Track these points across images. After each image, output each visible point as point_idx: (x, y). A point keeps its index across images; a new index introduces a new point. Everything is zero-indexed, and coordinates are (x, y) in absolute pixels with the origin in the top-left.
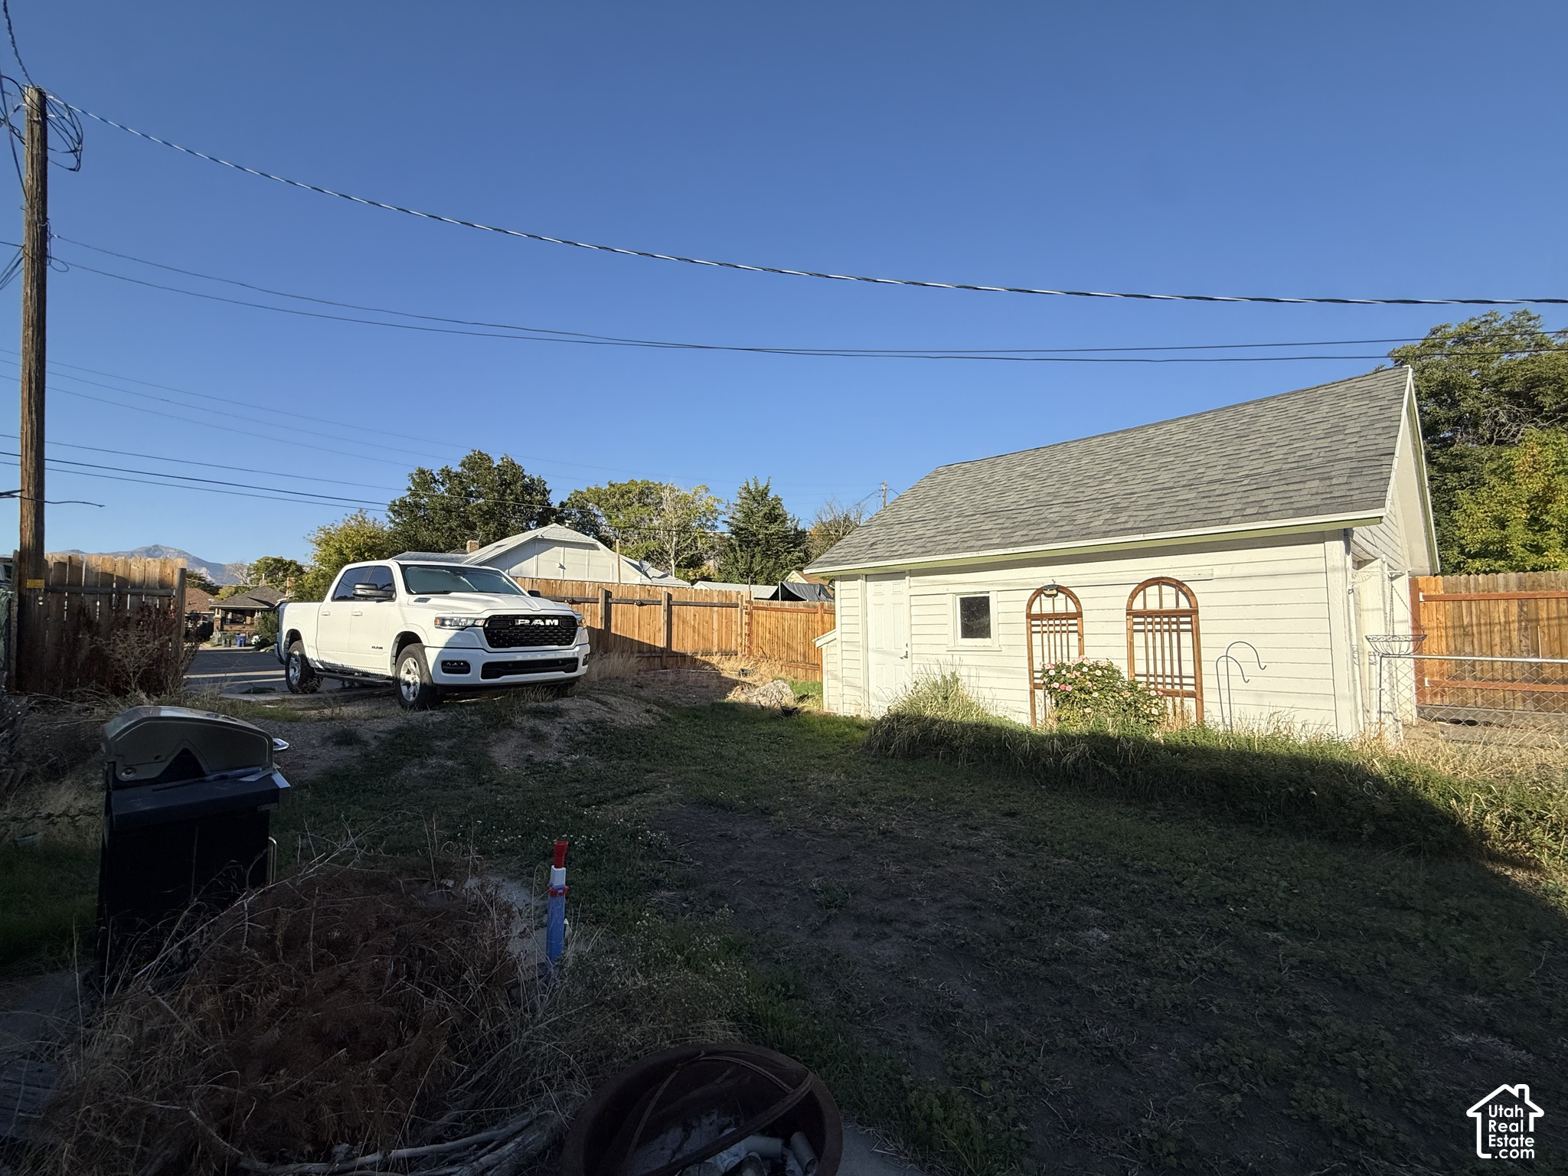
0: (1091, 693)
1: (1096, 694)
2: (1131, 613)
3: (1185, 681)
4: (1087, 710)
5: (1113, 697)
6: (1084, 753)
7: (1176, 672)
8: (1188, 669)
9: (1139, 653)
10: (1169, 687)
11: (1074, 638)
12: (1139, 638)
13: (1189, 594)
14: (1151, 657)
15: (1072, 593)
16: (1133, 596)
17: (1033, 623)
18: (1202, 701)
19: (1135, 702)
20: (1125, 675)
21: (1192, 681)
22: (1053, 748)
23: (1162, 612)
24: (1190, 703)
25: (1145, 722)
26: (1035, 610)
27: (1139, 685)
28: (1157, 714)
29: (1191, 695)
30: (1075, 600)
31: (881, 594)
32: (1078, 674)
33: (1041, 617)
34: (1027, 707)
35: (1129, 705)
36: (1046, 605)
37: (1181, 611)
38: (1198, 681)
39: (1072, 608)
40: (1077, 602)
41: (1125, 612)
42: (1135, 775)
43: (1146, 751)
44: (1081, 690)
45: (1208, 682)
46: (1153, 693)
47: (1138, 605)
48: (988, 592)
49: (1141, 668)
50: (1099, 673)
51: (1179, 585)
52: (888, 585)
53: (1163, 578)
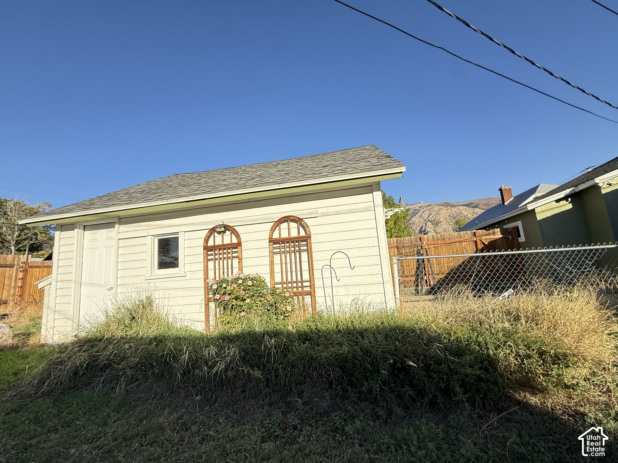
0: (245, 300)
1: (248, 301)
2: (272, 241)
3: (305, 284)
4: (243, 314)
5: (260, 301)
6: (234, 357)
7: (299, 279)
8: (306, 277)
9: (277, 268)
10: (295, 290)
11: (236, 262)
12: (277, 258)
13: (305, 226)
14: (284, 270)
15: (234, 230)
16: (273, 230)
17: (209, 253)
18: (315, 296)
19: (275, 303)
20: (269, 284)
21: (308, 284)
22: (209, 354)
23: (290, 239)
24: (308, 299)
25: (282, 317)
26: (211, 243)
27: (278, 290)
28: (290, 310)
29: (309, 293)
30: (236, 234)
31: (96, 240)
32: (235, 286)
33: (214, 248)
34: (203, 317)
35: (272, 305)
36: (218, 240)
37: (301, 237)
38: (312, 283)
39: (235, 240)
40: (238, 236)
41: (268, 241)
42: (277, 370)
43: (285, 345)
44: (236, 298)
45: (318, 283)
46: (287, 294)
47: (276, 236)
48: (177, 233)
49: (278, 279)
50: (250, 283)
51: (298, 221)
52: (103, 233)
53: (290, 216)
